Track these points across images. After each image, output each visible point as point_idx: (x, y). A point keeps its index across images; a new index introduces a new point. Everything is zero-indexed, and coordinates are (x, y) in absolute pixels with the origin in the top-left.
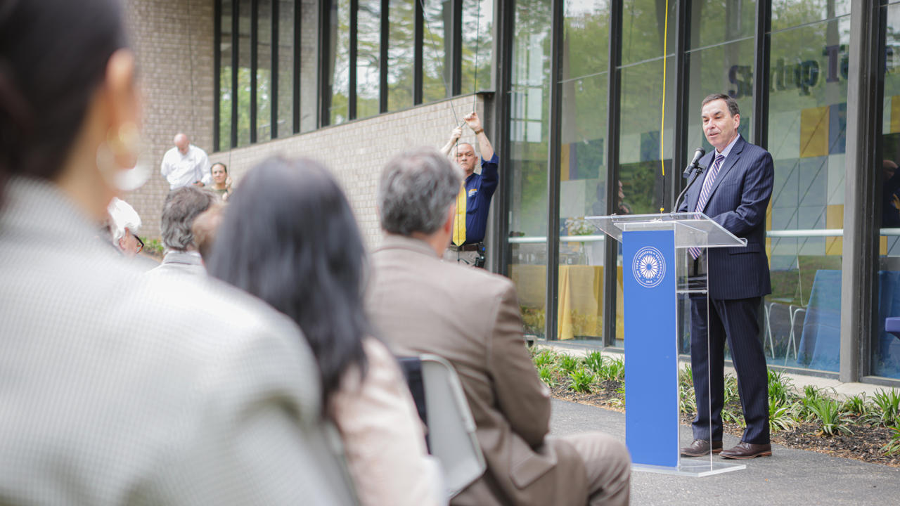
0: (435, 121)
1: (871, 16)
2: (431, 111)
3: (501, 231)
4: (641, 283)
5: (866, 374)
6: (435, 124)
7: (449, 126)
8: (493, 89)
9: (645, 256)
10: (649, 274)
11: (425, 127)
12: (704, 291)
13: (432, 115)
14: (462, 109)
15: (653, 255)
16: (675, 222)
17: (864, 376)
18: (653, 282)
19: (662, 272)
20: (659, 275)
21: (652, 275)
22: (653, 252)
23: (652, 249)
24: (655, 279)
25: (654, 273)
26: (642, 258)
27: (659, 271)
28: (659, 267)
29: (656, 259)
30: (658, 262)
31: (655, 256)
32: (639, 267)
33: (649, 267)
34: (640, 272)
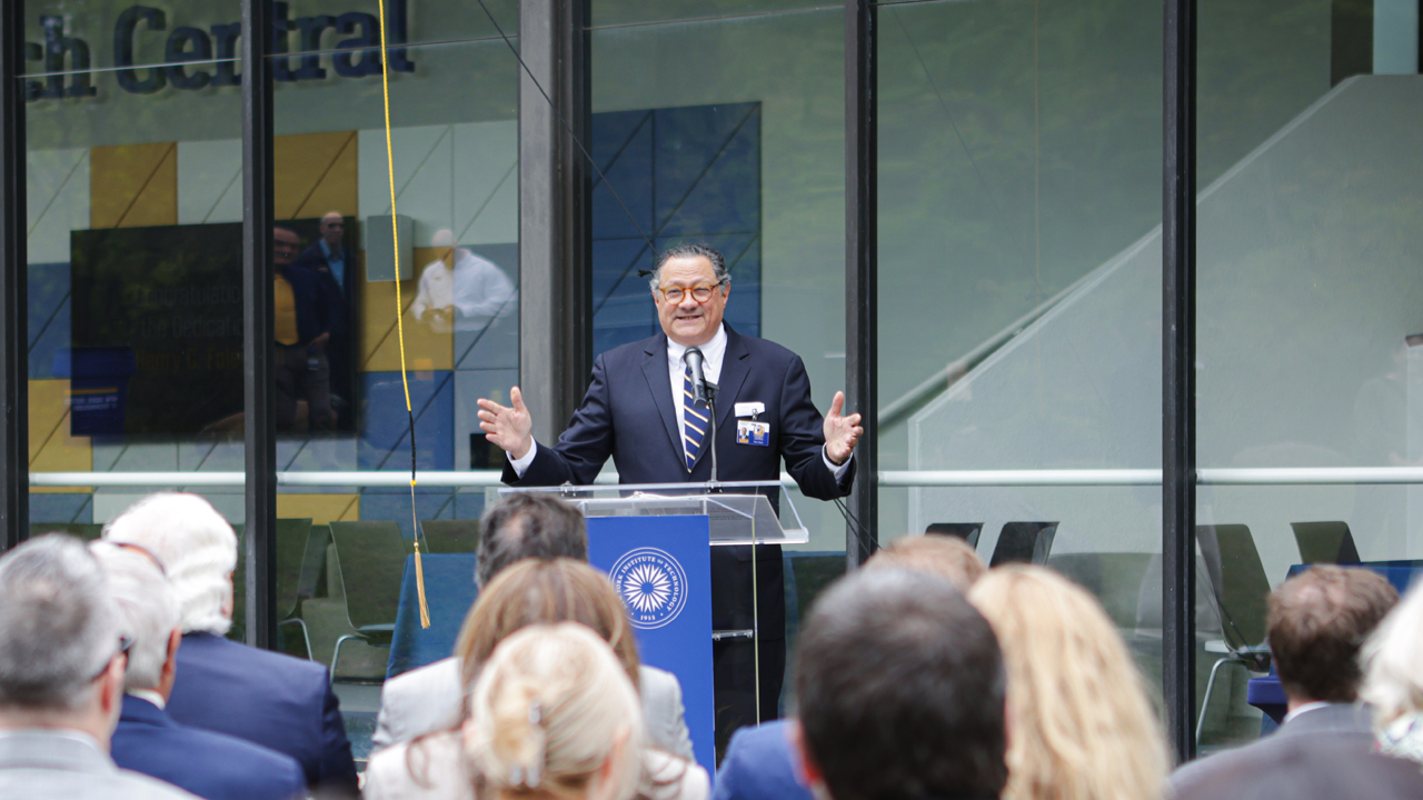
9: (638, 565)
10: (647, 603)
12: (749, 633)
15: (656, 565)
16: (705, 498)
18: (658, 618)
19: (678, 597)
20: (672, 604)
21: (654, 604)
22: (657, 558)
23: (653, 552)
24: (660, 612)
25: (659, 600)
26: (630, 571)
27: (670, 597)
28: (672, 588)
29: (664, 571)
30: (670, 578)
31: (662, 566)
32: (622, 588)
33: (647, 588)
34: (625, 598)
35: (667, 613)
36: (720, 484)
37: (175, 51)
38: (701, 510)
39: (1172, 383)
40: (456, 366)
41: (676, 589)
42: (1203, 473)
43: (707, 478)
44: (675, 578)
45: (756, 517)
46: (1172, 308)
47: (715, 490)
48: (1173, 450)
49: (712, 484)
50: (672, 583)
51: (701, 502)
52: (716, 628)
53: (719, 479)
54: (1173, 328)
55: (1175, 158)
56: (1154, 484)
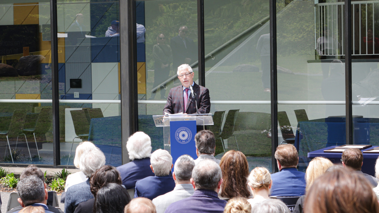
4: (179, 142)
18: (186, 141)
19: (190, 137)
20: (189, 139)
21: (185, 139)
22: (185, 129)
23: (184, 128)
24: (186, 140)
25: (186, 138)
26: (180, 132)
27: (188, 137)
28: (189, 135)
29: (187, 132)
30: (188, 133)
31: (186, 131)
32: (178, 136)
33: (183, 135)
34: (179, 137)
35: (187, 140)
39: (273, 83)
40: (66, 62)
41: (189, 136)
42: (279, 102)
44: (189, 133)
45: (204, 120)
47: (197, 116)
48: (273, 97)
50: (189, 134)
51: (194, 118)
54: (273, 71)
55: (272, 34)
56: (269, 104)
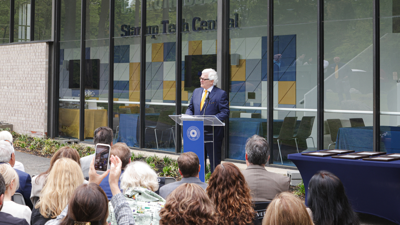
0: (24, 51)
1: (225, 32)
2: (22, 47)
3: (56, 96)
4: (190, 139)
5: (226, 158)
6: (24, 52)
7: (32, 53)
8: (52, 40)
9: (192, 129)
10: (194, 136)
11: (19, 53)
12: (212, 142)
13: (23, 48)
14: (38, 47)
15: (195, 129)
16: (203, 118)
17: (225, 158)
23: (195, 127)
24: (196, 138)
27: (197, 135)
28: (197, 133)
30: (197, 132)
32: (189, 133)
33: (193, 133)
34: (190, 135)
35: (197, 138)
36: (205, 116)
37: (202, 24)
38: (202, 120)
40: (246, 80)
43: (202, 115)
45: (214, 121)
46: (319, 81)
47: (204, 117)
49: (203, 116)
52: (205, 140)
53: (205, 115)
